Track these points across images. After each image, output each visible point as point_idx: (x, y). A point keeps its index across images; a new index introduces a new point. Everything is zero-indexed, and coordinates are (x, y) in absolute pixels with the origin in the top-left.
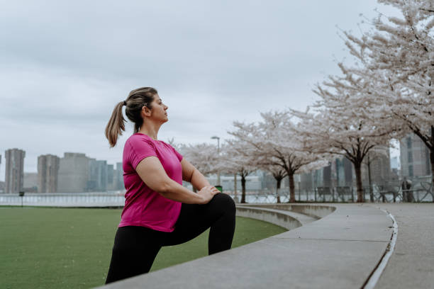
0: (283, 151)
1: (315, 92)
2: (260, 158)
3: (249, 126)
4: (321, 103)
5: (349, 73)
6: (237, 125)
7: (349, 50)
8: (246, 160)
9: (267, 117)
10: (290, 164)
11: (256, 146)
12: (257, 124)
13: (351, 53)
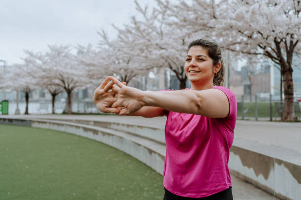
0: (65, 76)
1: (99, 33)
2: (45, 80)
3: (37, 54)
4: (103, 43)
5: (138, 25)
6: (27, 52)
7: (136, 6)
8: (34, 81)
9: (53, 49)
10: (69, 85)
11: (44, 71)
12: (44, 54)
13: (137, 9)
